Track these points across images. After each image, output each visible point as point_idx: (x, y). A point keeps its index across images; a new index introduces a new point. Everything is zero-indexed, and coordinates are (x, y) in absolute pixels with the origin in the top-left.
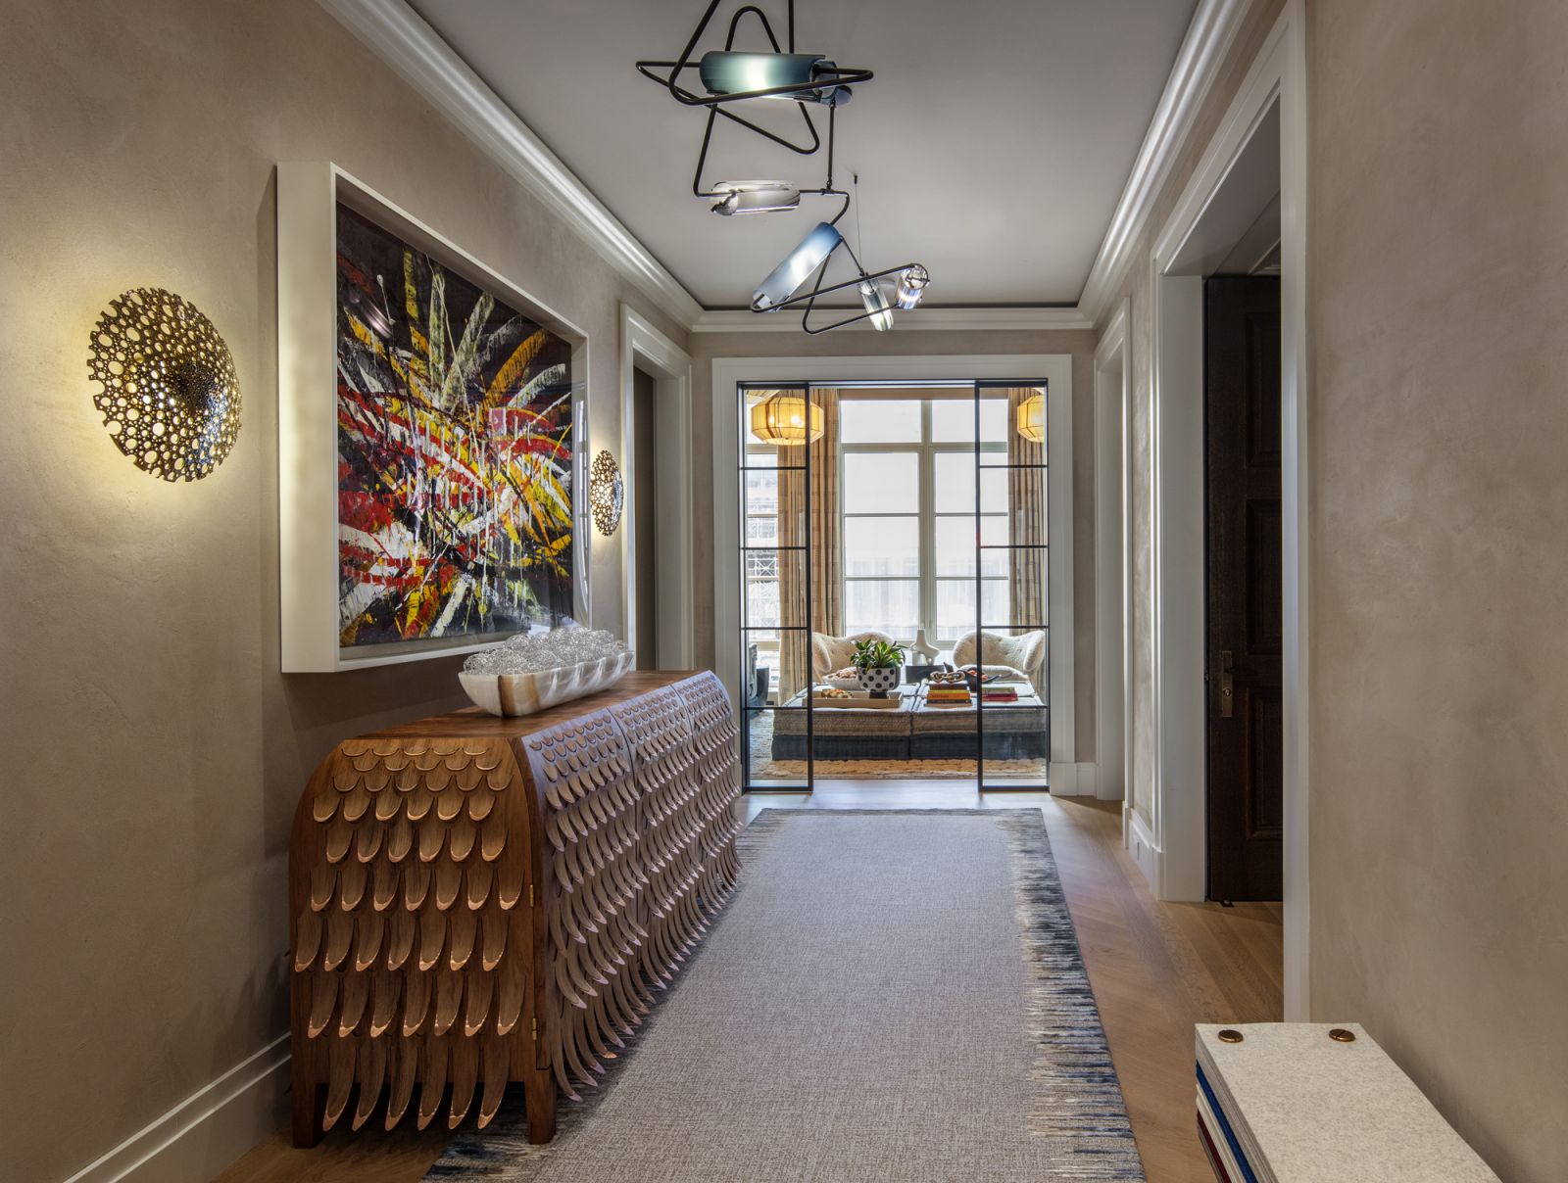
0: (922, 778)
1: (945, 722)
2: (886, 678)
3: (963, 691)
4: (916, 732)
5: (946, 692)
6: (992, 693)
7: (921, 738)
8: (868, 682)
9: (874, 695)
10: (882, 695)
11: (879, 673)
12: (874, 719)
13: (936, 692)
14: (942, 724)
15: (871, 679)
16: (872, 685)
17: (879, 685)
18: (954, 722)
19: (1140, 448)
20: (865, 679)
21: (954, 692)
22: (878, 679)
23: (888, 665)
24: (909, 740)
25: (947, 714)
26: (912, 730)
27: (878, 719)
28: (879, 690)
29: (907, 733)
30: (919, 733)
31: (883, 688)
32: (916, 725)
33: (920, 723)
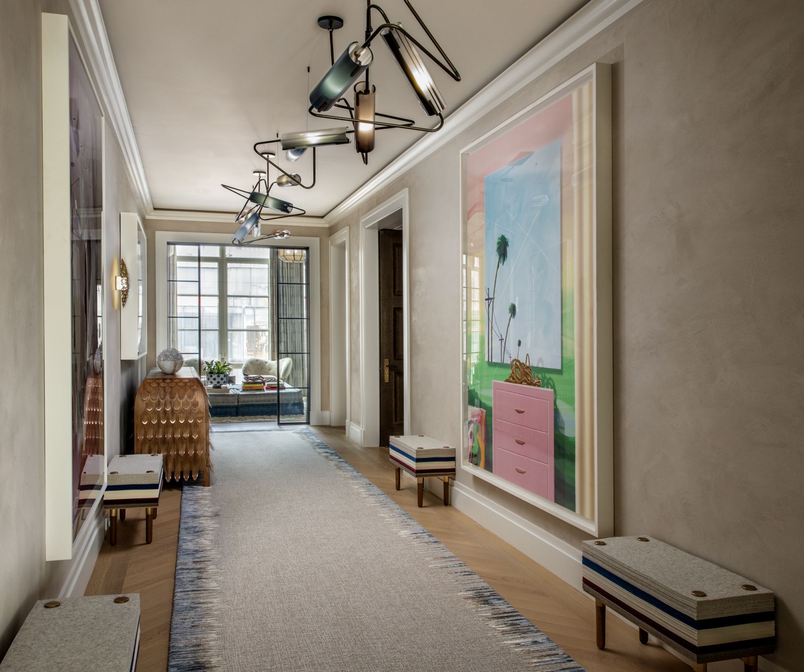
0: (248, 422)
1: (254, 399)
2: (222, 379)
3: (260, 385)
4: (240, 403)
5: (252, 385)
6: (273, 386)
7: (243, 406)
8: (213, 381)
9: (215, 387)
10: (219, 387)
11: (218, 376)
12: (219, 397)
13: (247, 385)
14: (253, 400)
15: (215, 379)
16: (215, 383)
17: (218, 382)
18: (258, 398)
19: (354, 285)
20: (211, 379)
21: (256, 385)
22: (218, 379)
23: (222, 373)
24: (237, 407)
25: (255, 395)
26: (238, 402)
27: (221, 397)
28: (218, 385)
29: (236, 404)
30: (242, 404)
31: (220, 384)
32: (240, 400)
33: (242, 399)
